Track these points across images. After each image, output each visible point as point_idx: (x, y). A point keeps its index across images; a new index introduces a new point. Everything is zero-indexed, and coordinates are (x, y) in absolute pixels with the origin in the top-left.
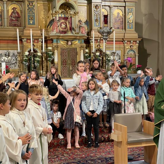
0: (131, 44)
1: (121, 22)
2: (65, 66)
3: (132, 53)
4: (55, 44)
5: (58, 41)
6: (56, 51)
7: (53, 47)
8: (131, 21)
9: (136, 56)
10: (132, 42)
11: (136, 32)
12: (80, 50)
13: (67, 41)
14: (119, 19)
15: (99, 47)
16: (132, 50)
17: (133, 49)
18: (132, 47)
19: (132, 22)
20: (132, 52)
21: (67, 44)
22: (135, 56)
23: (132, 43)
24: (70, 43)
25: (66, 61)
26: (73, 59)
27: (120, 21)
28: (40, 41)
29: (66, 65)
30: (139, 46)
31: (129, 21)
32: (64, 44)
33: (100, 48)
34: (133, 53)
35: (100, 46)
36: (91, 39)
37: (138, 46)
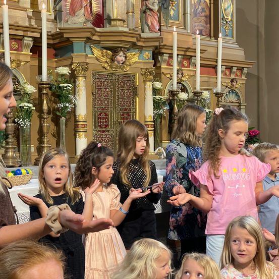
0: (233, 76)
1: (206, 17)
2: (103, 132)
3: (232, 98)
4: (78, 57)
5: (88, 49)
6: (81, 82)
7: (73, 66)
8: (230, 18)
9: (242, 107)
10: (234, 69)
11: (240, 47)
12: (145, 81)
13: (115, 50)
14: (203, 10)
15: (180, 76)
16: (232, 91)
17: (236, 90)
18: (234, 84)
19: (232, 21)
20: (234, 95)
21: (112, 60)
22: (240, 105)
23: (234, 72)
24: (120, 57)
25: (106, 115)
26: (126, 110)
27: (203, 14)
28: (27, 46)
29: (106, 126)
30: (246, 81)
31: (226, 17)
32: (104, 59)
33: (181, 80)
34: (236, 99)
35: (182, 74)
36: (163, 51)
37: (244, 82)
